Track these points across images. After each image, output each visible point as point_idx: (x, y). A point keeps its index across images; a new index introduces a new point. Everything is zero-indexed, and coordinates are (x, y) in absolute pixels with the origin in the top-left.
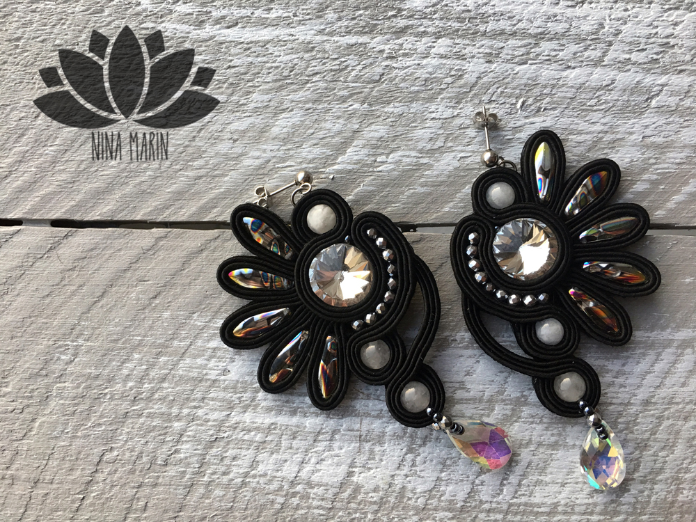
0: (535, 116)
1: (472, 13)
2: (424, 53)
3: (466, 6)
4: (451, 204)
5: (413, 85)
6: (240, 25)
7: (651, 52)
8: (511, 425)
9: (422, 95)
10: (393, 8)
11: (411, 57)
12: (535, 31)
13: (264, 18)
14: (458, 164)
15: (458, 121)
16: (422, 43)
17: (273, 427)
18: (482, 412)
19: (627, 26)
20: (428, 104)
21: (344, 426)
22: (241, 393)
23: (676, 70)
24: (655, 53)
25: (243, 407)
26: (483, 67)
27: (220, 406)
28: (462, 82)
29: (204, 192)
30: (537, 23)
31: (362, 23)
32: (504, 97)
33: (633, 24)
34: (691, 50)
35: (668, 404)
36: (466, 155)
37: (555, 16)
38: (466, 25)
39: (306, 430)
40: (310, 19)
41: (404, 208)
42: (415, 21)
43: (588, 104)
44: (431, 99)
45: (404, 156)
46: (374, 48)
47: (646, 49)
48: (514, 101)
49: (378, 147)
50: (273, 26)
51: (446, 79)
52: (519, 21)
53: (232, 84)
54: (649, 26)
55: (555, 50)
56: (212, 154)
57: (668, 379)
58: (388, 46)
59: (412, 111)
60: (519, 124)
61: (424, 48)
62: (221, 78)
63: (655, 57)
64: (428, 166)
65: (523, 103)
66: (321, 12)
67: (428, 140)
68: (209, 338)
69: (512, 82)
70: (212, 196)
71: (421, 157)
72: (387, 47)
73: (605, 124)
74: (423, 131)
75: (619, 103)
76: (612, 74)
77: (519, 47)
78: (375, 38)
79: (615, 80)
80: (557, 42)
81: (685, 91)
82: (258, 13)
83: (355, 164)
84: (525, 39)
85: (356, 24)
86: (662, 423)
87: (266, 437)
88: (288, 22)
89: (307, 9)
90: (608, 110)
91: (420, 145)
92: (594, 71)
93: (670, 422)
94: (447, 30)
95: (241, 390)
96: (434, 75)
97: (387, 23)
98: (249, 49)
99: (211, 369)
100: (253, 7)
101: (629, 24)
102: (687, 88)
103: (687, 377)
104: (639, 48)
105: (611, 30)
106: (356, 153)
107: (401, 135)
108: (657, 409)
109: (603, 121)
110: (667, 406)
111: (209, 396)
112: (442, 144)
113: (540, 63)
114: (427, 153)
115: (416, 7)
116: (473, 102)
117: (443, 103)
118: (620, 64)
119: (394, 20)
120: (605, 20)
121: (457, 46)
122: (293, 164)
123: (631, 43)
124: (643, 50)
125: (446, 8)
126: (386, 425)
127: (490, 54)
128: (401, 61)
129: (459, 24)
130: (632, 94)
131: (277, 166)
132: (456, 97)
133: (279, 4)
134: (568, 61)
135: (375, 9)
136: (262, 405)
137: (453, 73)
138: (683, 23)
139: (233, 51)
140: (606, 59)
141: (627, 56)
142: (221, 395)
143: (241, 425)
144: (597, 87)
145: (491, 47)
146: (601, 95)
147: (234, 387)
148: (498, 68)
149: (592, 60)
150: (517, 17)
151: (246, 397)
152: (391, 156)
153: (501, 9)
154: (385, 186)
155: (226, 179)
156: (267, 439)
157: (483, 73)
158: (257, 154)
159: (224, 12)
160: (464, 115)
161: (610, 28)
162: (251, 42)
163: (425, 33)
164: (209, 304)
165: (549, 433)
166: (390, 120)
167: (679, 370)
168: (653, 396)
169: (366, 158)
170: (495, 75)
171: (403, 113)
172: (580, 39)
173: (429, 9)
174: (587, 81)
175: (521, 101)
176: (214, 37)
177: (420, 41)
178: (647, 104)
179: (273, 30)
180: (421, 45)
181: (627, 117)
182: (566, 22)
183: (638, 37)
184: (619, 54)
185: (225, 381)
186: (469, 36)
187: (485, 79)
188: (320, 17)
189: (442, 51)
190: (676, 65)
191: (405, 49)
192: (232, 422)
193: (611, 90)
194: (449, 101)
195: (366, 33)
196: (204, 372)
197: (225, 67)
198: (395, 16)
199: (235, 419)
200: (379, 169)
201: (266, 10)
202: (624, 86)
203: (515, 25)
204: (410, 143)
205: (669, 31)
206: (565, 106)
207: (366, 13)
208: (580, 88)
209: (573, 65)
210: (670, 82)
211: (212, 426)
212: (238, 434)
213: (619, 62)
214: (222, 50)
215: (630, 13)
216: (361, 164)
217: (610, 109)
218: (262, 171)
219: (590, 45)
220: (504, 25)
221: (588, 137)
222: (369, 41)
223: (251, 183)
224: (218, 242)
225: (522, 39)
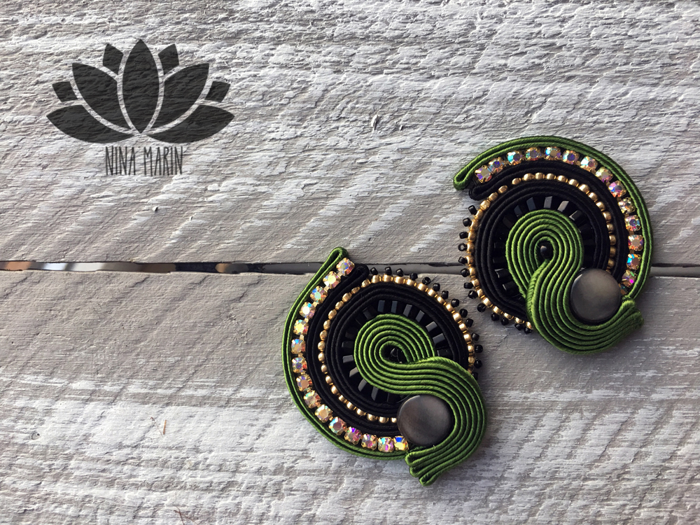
0: (392, 135)
1: (316, 15)
2: (261, 63)
3: (309, 5)
4: (293, 240)
5: (249, 100)
6: (49, 34)
7: (532, 56)
8: (362, 501)
9: (259, 112)
10: (223, 10)
11: (246, 67)
12: (391, 34)
13: (76, 25)
14: (300, 193)
15: (302, 142)
16: (259, 50)
17: (87, 499)
18: (329, 486)
19: (502, 25)
20: (267, 123)
21: (169, 500)
22: (52, 459)
23: (563, 77)
24: (538, 57)
25: (54, 476)
26: (330, 78)
27: (29, 475)
28: (306, 95)
29: (10, 227)
30: (393, 25)
31: (188, 28)
32: (356, 113)
33: (510, 23)
34: (582, 52)
35: (550, 479)
36: (311, 182)
37: (416, 16)
38: (309, 28)
39: (125, 504)
40: (128, 25)
41: (239, 245)
42: (250, 25)
43: (455, 120)
44: (270, 116)
45: (239, 184)
46: (202, 57)
47: (525, 53)
48: (367, 118)
49: (209, 174)
50: (86, 33)
51: (287, 93)
52: (372, 22)
53: (40, 102)
54: (530, 24)
55: (416, 57)
56: (19, 183)
57: (550, 449)
58: (219, 55)
59: (248, 130)
60: (373, 144)
61: (260, 57)
62: (28, 95)
63: (537, 61)
64: (267, 196)
65: (378, 121)
66: (140, 16)
67: (266, 165)
68: (16, 396)
69: (365, 95)
70: (18, 231)
71: (259, 185)
72: (217, 56)
73: (474, 144)
74: (261, 154)
75: (492, 118)
76: (483, 83)
77: (372, 54)
78: (203, 45)
79: (488, 91)
80: (418, 47)
81: (574, 102)
82: (69, 19)
83: (182, 193)
84: (379, 44)
85: (181, 29)
86: (543, 502)
87: (80, 511)
88: (102, 29)
89: (124, 14)
90: (479, 128)
91: (258, 171)
92: (462, 81)
93: (553, 500)
94: (287, 35)
95: (51, 456)
96: (273, 88)
97: (218, 28)
98: (59, 61)
99: (18, 432)
100: (64, 12)
101: (506, 23)
102: (576, 98)
103: (574, 448)
104: (518, 52)
105: (483, 30)
106: (183, 180)
107: (236, 158)
108: (537, 485)
109: (472, 140)
110: (549, 482)
111: (17, 462)
112: (284, 170)
113: (397, 72)
114: (266, 180)
115: (250, 8)
116: (319, 119)
117: (284, 121)
118: (493, 72)
119: (225, 23)
120: (476, 19)
121: (299, 54)
122: (110, 193)
123: (507, 45)
124: (523, 53)
125: (285, 9)
126: (217, 499)
127: (339, 63)
128: (234, 71)
129: (301, 28)
130: (507, 108)
131: (91, 196)
132: (300, 113)
133: (93, 9)
134: (431, 69)
135: (203, 12)
136: (75, 474)
137: (295, 85)
138: (573, 19)
139: (42, 64)
140: (477, 65)
141: (502, 62)
142: (30, 461)
143: (51, 497)
144: (466, 100)
145: (340, 54)
146: (470, 110)
147: (44, 453)
148: (348, 79)
149: (460, 67)
150: (370, 18)
151: (57, 465)
152: (224, 183)
153: (351, 9)
154: (217, 219)
155: (35, 211)
156: (81, 513)
157: (330, 85)
158: (69, 182)
159: (31, 21)
160: (309, 135)
161: (481, 28)
162: (62, 53)
163: (261, 39)
164: (16, 356)
165: (407, 511)
166: (222, 141)
167: (564, 438)
168: (532, 470)
169: (195, 187)
170: (344, 88)
171: (238, 133)
172: (444, 43)
173: (266, 11)
174: (453, 93)
175: (375, 117)
176: (21, 49)
177: (256, 48)
178: (526, 118)
179: (86, 39)
180: (258, 53)
181: (502, 135)
182: (428, 22)
183: (517, 38)
184: (492, 60)
185: (34, 445)
186: (314, 42)
187: (333, 92)
188: (140, 22)
189: (282, 59)
190: (563, 70)
191: (239, 58)
192: (42, 493)
193: (483, 103)
194: (290, 118)
195: (193, 39)
196: (11, 434)
197: (33, 82)
198: (226, 19)
199: (45, 489)
200: (210, 199)
201: (78, 16)
202: (498, 98)
203: (367, 27)
204: (246, 168)
205: (555, 29)
206: (427, 123)
207: (193, 16)
208: (445, 101)
209: (437, 74)
210: (555, 91)
211: (20, 496)
212: (49, 506)
213: (493, 69)
214: (30, 63)
215: (506, 8)
216: (189, 194)
217: (480, 126)
218: (75, 202)
219: (457, 50)
220: (355, 27)
221: (455, 160)
222: (196, 48)
223: (64, 217)
224: (25, 285)
225: (377, 44)
